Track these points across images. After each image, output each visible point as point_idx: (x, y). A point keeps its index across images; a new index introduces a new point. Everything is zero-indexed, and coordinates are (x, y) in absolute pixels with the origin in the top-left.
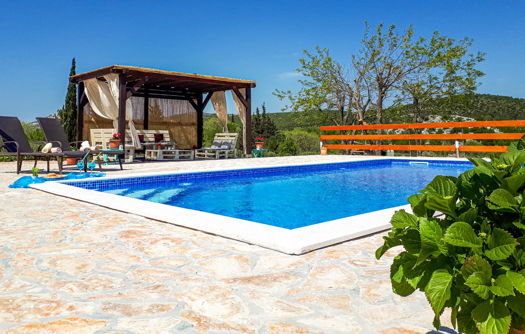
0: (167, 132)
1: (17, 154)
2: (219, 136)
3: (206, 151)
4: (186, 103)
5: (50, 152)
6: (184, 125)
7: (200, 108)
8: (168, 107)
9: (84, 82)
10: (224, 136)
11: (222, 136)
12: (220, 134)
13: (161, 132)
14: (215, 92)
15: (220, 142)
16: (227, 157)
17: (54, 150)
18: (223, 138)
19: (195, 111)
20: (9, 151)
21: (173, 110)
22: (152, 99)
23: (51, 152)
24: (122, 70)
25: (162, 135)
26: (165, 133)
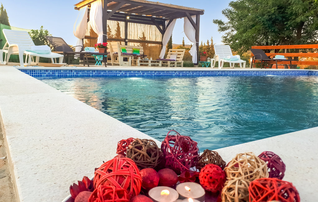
7: (163, 31)
16: (176, 66)
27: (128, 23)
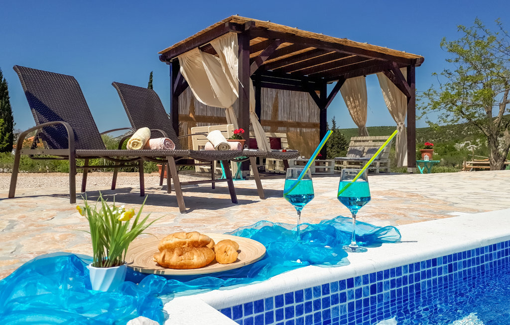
0: (284, 135)
1: (67, 152)
2: (355, 141)
3: (345, 162)
4: (306, 95)
5: (146, 146)
6: (304, 127)
7: (323, 103)
8: (284, 101)
9: (179, 59)
10: (368, 141)
11: (364, 141)
12: (360, 138)
13: (278, 135)
14: (348, 80)
15: (361, 150)
16: (378, 171)
17: (157, 143)
18: (366, 144)
19: (317, 107)
20: (53, 147)
21: (290, 105)
22: (265, 89)
23: (149, 148)
24: (244, 25)
25: (279, 139)
26: (282, 136)
27: (262, 88)
